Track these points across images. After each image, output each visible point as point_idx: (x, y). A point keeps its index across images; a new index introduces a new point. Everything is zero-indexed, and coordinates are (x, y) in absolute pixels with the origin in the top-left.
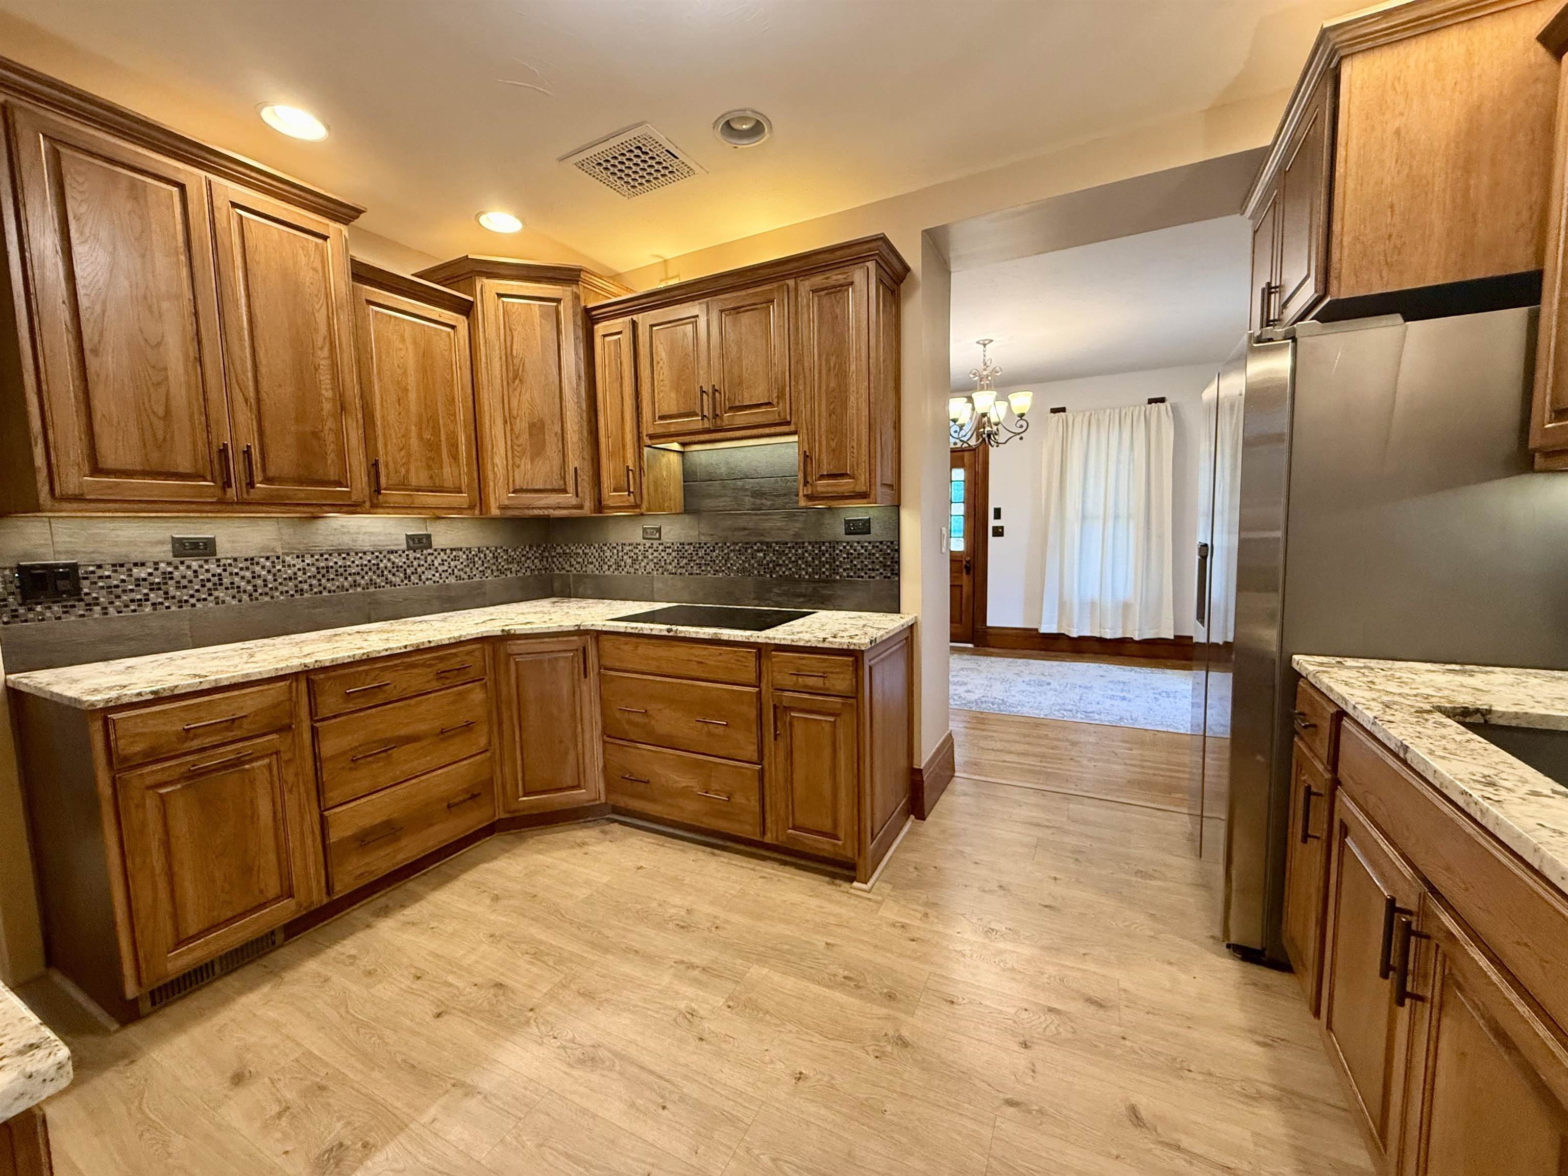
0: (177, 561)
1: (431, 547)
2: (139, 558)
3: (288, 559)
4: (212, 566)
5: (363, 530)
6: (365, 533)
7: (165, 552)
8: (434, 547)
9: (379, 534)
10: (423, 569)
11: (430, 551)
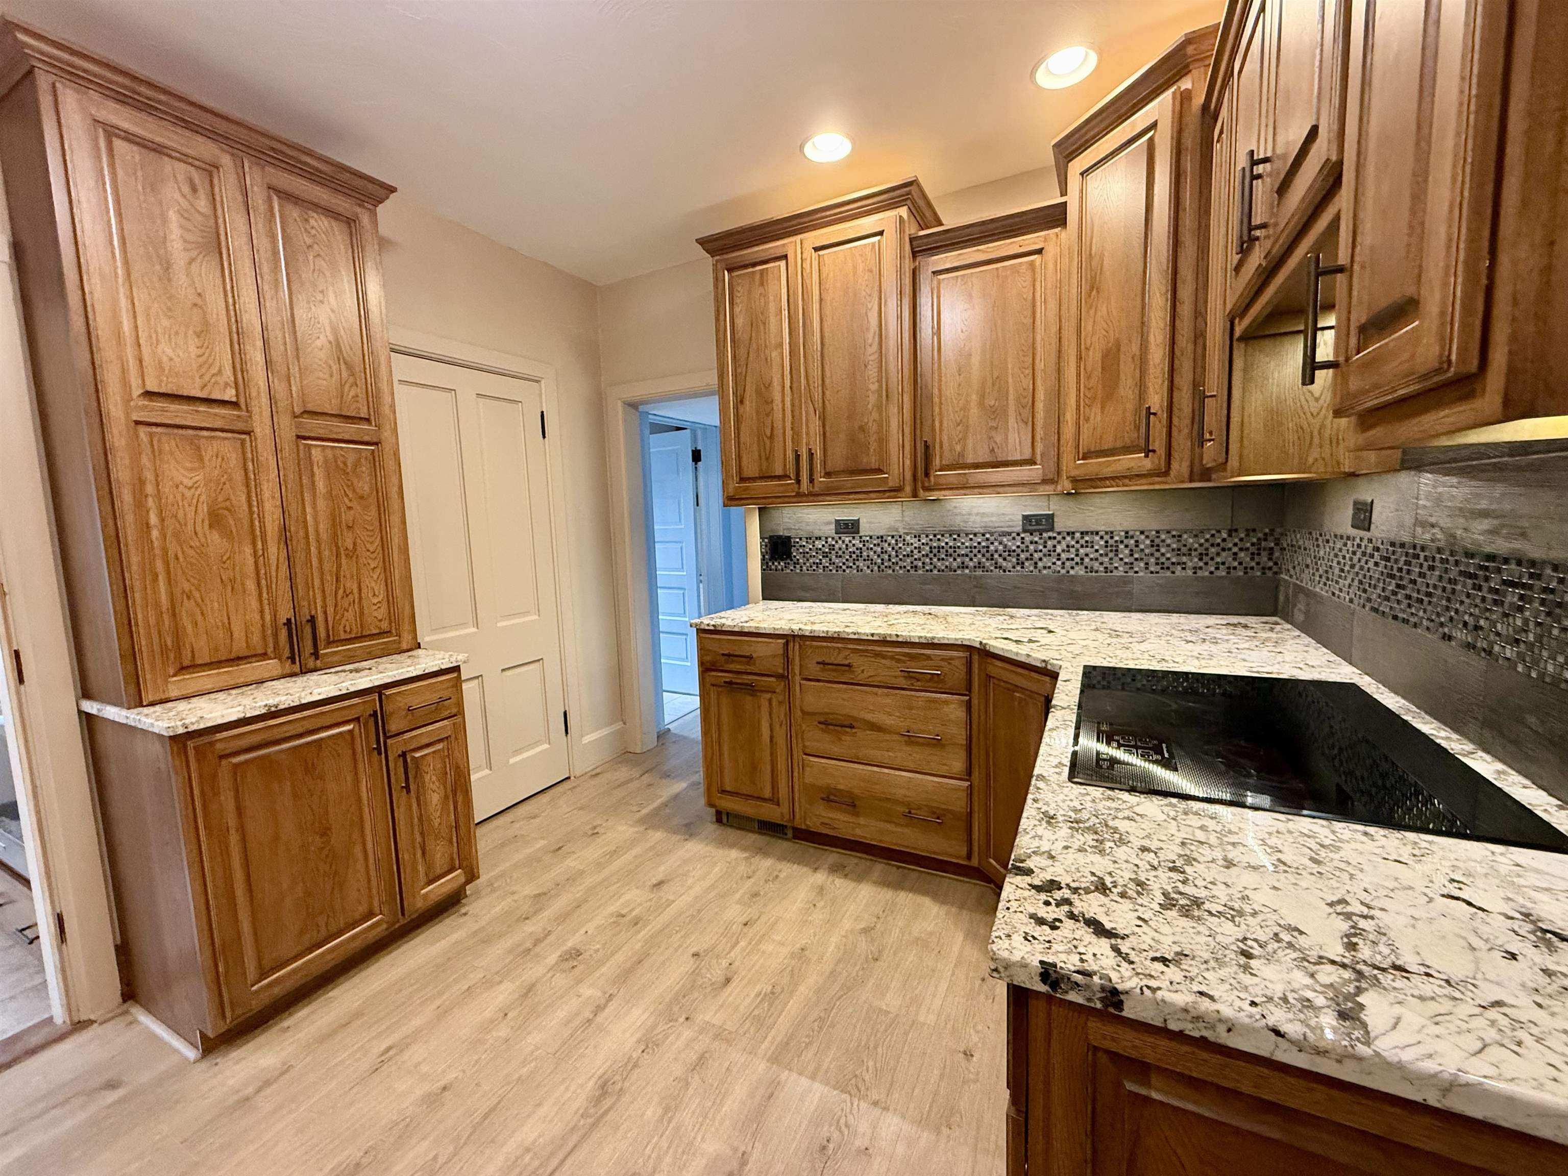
0: (837, 537)
1: (1052, 529)
2: (817, 534)
3: (908, 538)
4: (856, 542)
5: (975, 511)
6: (977, 514)
7: (830, 530)
8: (1057, 529)
9: (992, 515)
10: (1041, 554)
11: (1051, 534)
